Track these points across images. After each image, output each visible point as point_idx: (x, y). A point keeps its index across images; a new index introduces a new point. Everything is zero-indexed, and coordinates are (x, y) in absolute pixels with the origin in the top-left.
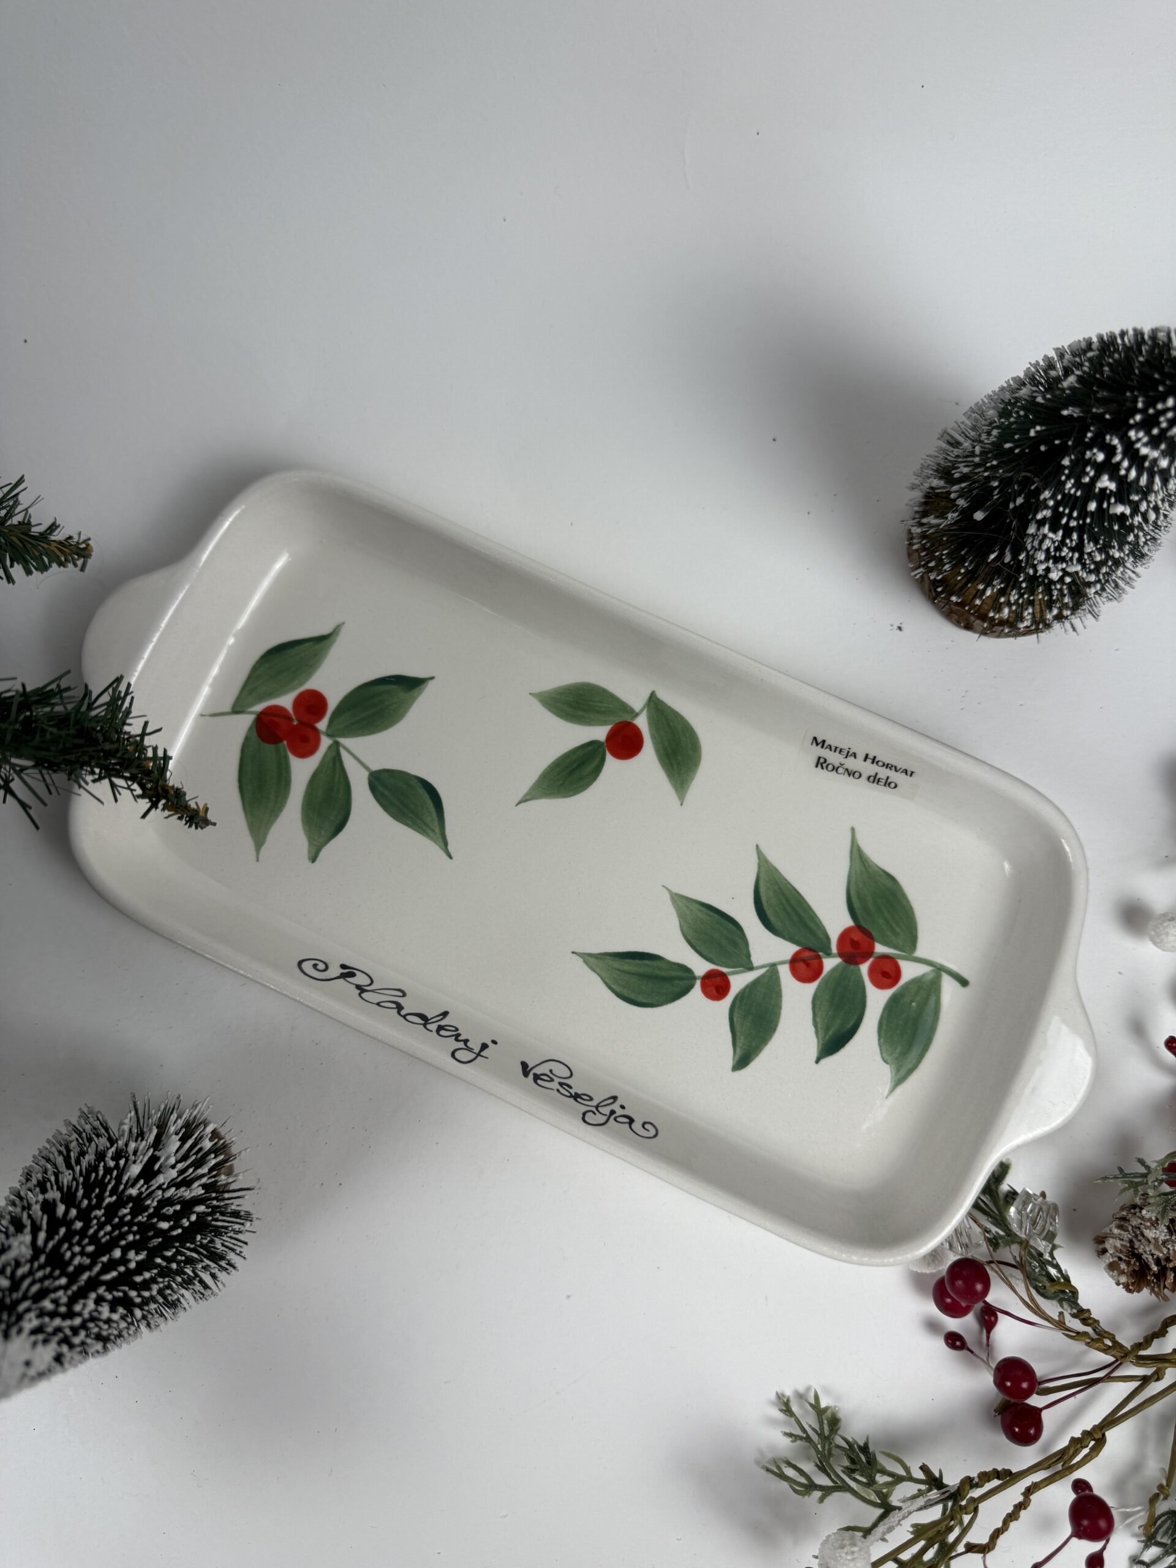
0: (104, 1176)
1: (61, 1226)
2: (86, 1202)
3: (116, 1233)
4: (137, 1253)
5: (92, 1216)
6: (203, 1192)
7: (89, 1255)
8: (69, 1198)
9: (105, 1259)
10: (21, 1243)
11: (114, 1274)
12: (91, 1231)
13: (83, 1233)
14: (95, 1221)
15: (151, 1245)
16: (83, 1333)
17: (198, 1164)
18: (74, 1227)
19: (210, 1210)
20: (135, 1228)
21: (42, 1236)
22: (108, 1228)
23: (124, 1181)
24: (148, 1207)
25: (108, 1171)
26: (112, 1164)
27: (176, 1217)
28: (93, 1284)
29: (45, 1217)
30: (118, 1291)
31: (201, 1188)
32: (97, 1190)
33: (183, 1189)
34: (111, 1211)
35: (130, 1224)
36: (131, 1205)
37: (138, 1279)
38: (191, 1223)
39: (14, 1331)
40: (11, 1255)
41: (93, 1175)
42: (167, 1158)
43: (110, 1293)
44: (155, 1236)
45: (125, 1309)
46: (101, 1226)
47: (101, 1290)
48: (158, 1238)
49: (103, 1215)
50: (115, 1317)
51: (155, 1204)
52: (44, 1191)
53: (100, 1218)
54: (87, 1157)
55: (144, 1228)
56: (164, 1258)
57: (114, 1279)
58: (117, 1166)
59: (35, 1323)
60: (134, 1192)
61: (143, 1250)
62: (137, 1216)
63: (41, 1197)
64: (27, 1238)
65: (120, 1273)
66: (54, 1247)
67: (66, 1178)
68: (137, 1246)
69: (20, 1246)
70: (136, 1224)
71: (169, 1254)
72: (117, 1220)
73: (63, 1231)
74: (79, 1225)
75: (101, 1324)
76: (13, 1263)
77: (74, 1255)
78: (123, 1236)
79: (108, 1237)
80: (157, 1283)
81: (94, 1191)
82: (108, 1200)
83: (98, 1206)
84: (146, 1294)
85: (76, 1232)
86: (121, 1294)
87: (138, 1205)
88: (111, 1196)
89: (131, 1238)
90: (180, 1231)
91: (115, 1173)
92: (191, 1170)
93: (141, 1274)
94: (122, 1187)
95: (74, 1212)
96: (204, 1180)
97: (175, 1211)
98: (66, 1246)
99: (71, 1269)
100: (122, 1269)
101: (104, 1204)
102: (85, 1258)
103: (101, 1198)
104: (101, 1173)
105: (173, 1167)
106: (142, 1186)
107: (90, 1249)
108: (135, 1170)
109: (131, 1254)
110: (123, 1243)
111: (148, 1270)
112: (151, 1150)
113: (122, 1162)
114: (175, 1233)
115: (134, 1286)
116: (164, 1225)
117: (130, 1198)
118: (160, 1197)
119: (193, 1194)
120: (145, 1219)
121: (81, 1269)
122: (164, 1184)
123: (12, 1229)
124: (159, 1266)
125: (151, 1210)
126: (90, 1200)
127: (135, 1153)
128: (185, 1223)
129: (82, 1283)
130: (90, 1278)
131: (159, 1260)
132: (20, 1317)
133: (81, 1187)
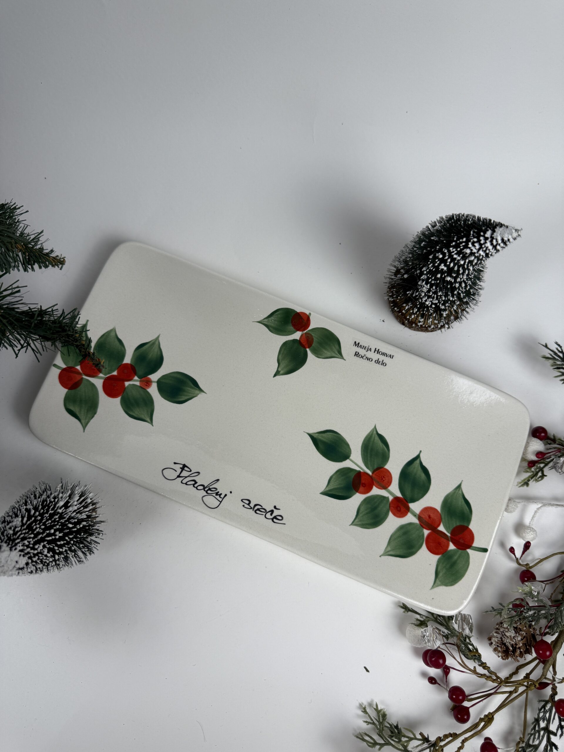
0: (49, 503)
1: (33, 517)
2: (42, 511)
3: (53, 523)
4: (59, 533)
5: (44, 516)
6: (86, 517)
7: (42, 529)
8: (36, 509)
9: (48, 532)
10: (17, 520)
11: (51, 538)
12: (44, 521)
13: (41, 521)
14: (45, 518)
15: (65, 532)
16: (37, 557)
17: (85, 507)
18: (37, 519)
19: (88, 524)
20: (60, 524)
21: (25, 519)
22: (50, 521)
23: (57, 507)
24: (65, 518)
25: (51, 502)
26: (53, 500)
27: (75, 524)
28: (42, 540)
29: (27, 513)
30: (51, 545)
31: (85, 515)
32: (47, 508)
33: (79, 514)
34: (51, 516)
35: (58, 522)
36: (59, 515)
37: (59, 543)
38: (80, 527)
39: (14, 548)
40: (14, 524)
41: (45, 502)
42: (74, 502)
43: (48, 545)
44: (67, 529)
45: (52, 553)
46: (47, 520)
47: (45, 543)
48: (68, 530)
49: (48, 516)
50: (49, 555)
51: (68, 517)
52: (26, 505)
53: (47, 517)
54: (43, 497)
55: (63, 525)
56: (69, 538)
57: (50, 540)
58: (54, 501)
59: (21, 548)
60: (60, 511)
61: (62, 533)
62: (61, 520)
63: (25, 507)
64: (20, 519)
65: (52, 538)
66: (29, 524)
67: (35, 502)
68: (60, 531)
69: (17, 521)
70: (60, 522)
71: (71, 537)
72: (53, 519)
73: (33, 519)
74: (39, 518)
75: (44, 556)
76: (14, 526)
77: (36, 528)
78: (55, 525)
79: (50, 524)
80: (66, 547)
81: (45, 508)
82: (50, 512)
83: (47, 513)
84: (61, 550)
85: (38, 520)
86: (52, 547)
87: (61, 517)
88: (52, 510)
89: (58, 527)
90: (76, 529)
91: (54, 503)
92: (82, 508)
93: (60, 542)
94: (56, 508)
95: (37, 513)
96: (87, 513)
97: (75, 521)
98: (34, 524)
99: (35, 532)
100: (53, 537)
101: (49, 513)
102: (41, 530)
103: (48, 511)
104: (48, 502)
105: (76, 505)
106: (63, 510)
107: (43, 527)
108: (61, 503)
109: (57, 533)
110: (55, 528)
111: (63, 541)
112: (68, 498)
113: (56, 500)
114: (74, 530)
115: (57, 545)
116: (70, 526)
117: (58, 513)
118: (70, 515)
119: (82, 517)
120: (64, 521)
121: (39, 533)
122: (71, 512)
123: (14, 516)
124: (66, 540)
125: (66, 519)
126: (44, 511)
127: (62, 498)
128: (78, 527)
129: (39, 538)
130: (41, 537)
131: (67, 538)
132: (16, 544)
133: (40, 505)
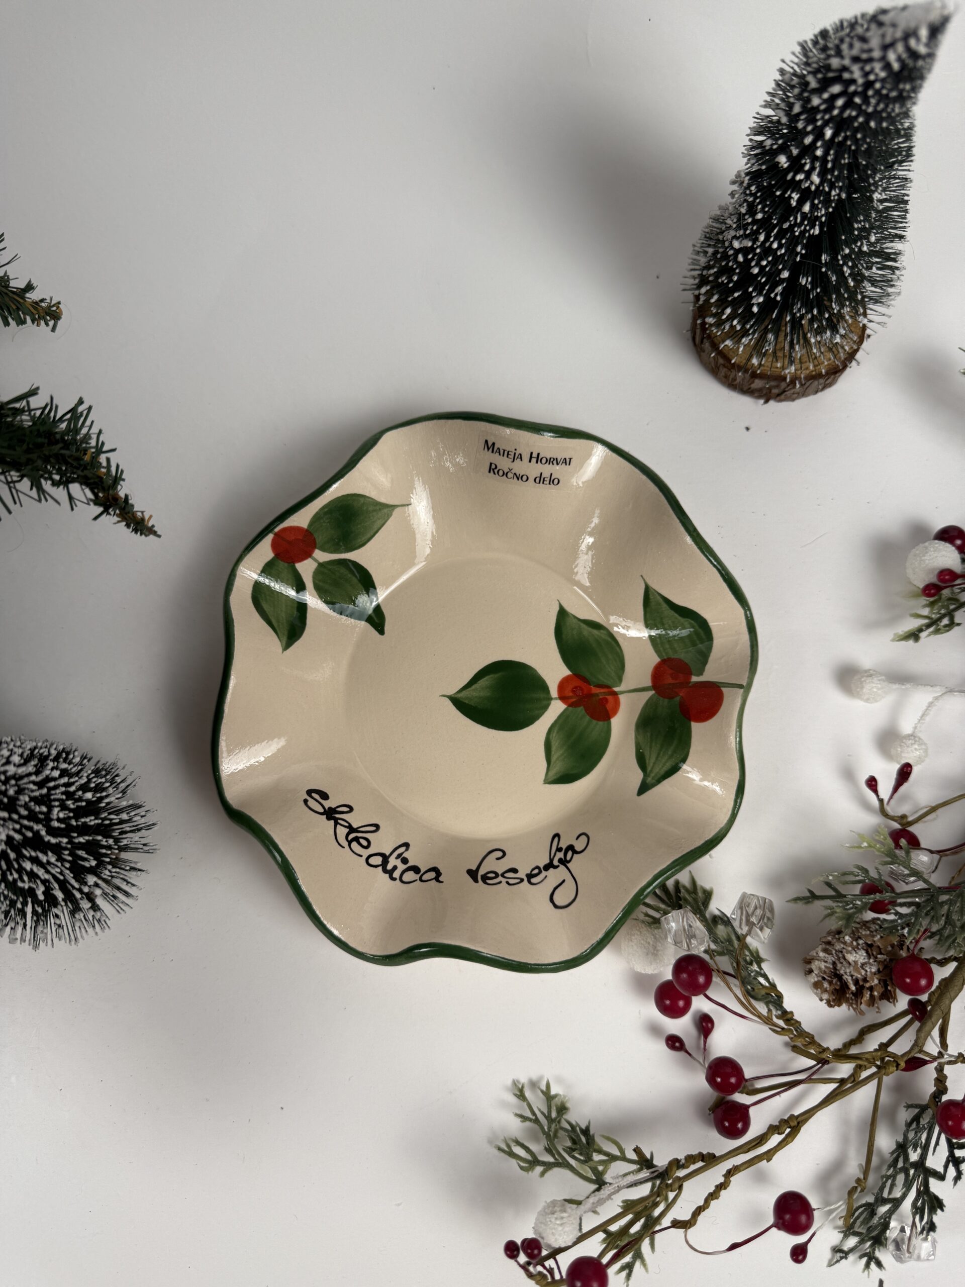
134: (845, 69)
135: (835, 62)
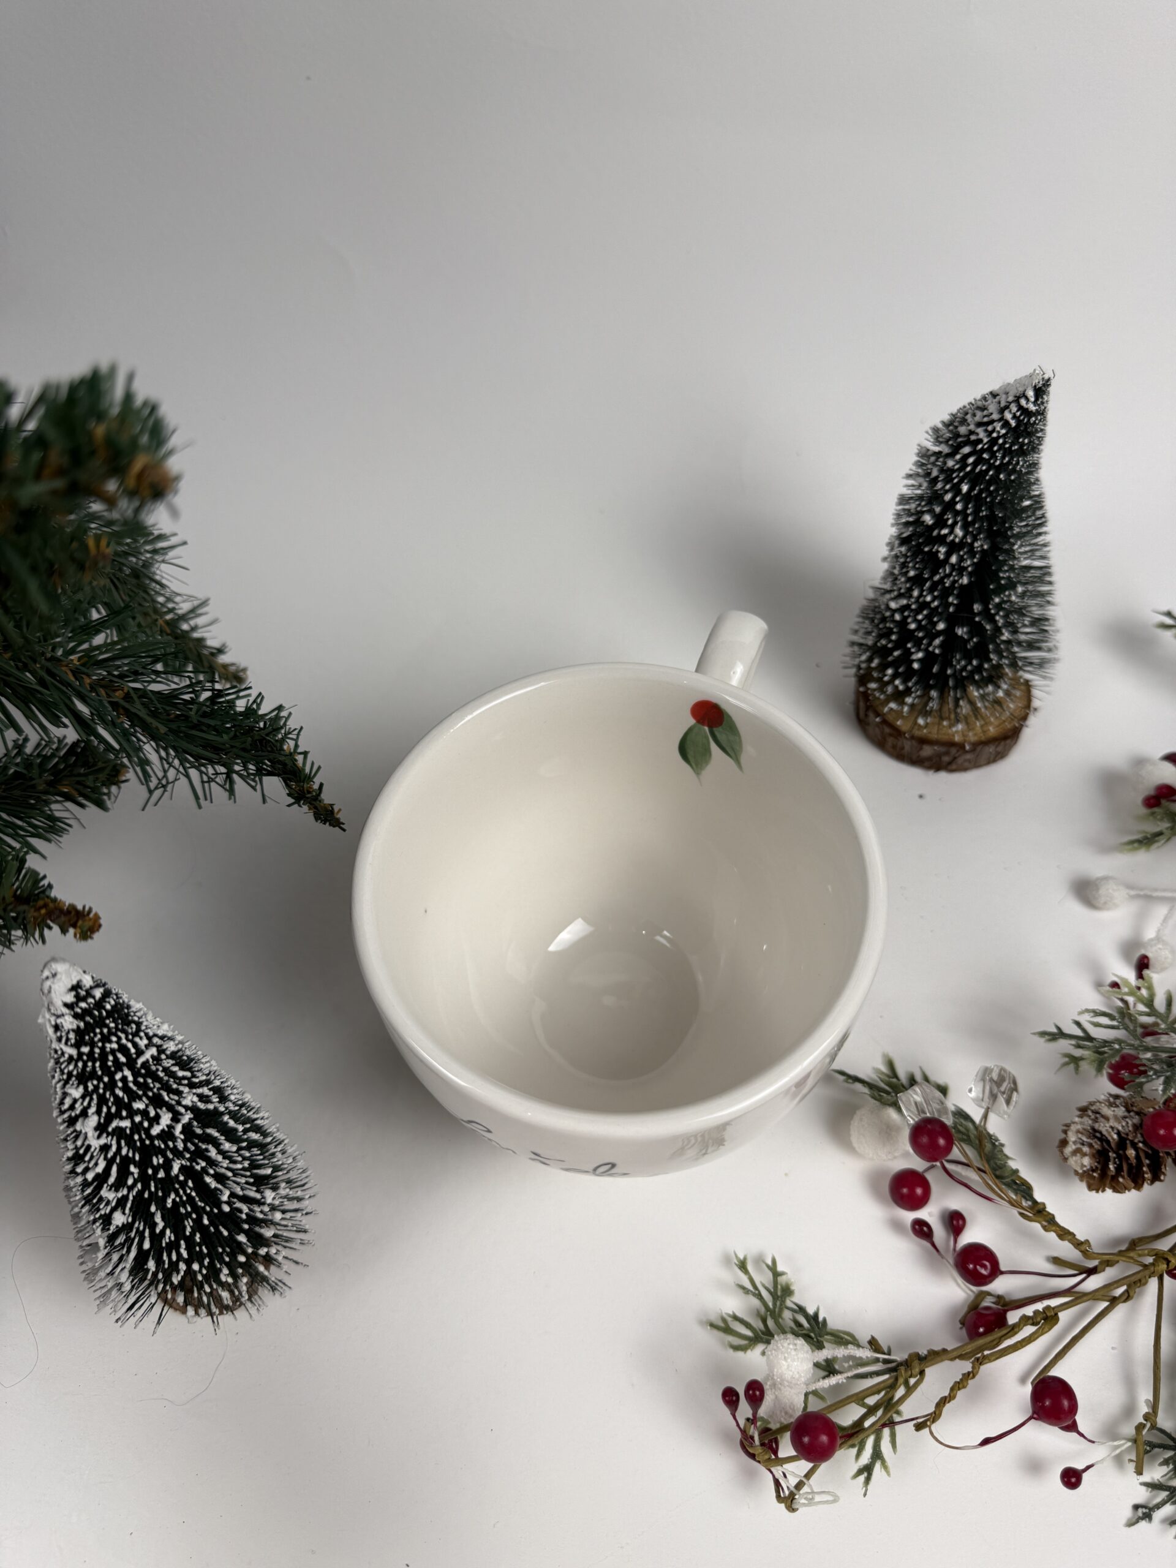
134: (971, 432)
135: (963, 430)
